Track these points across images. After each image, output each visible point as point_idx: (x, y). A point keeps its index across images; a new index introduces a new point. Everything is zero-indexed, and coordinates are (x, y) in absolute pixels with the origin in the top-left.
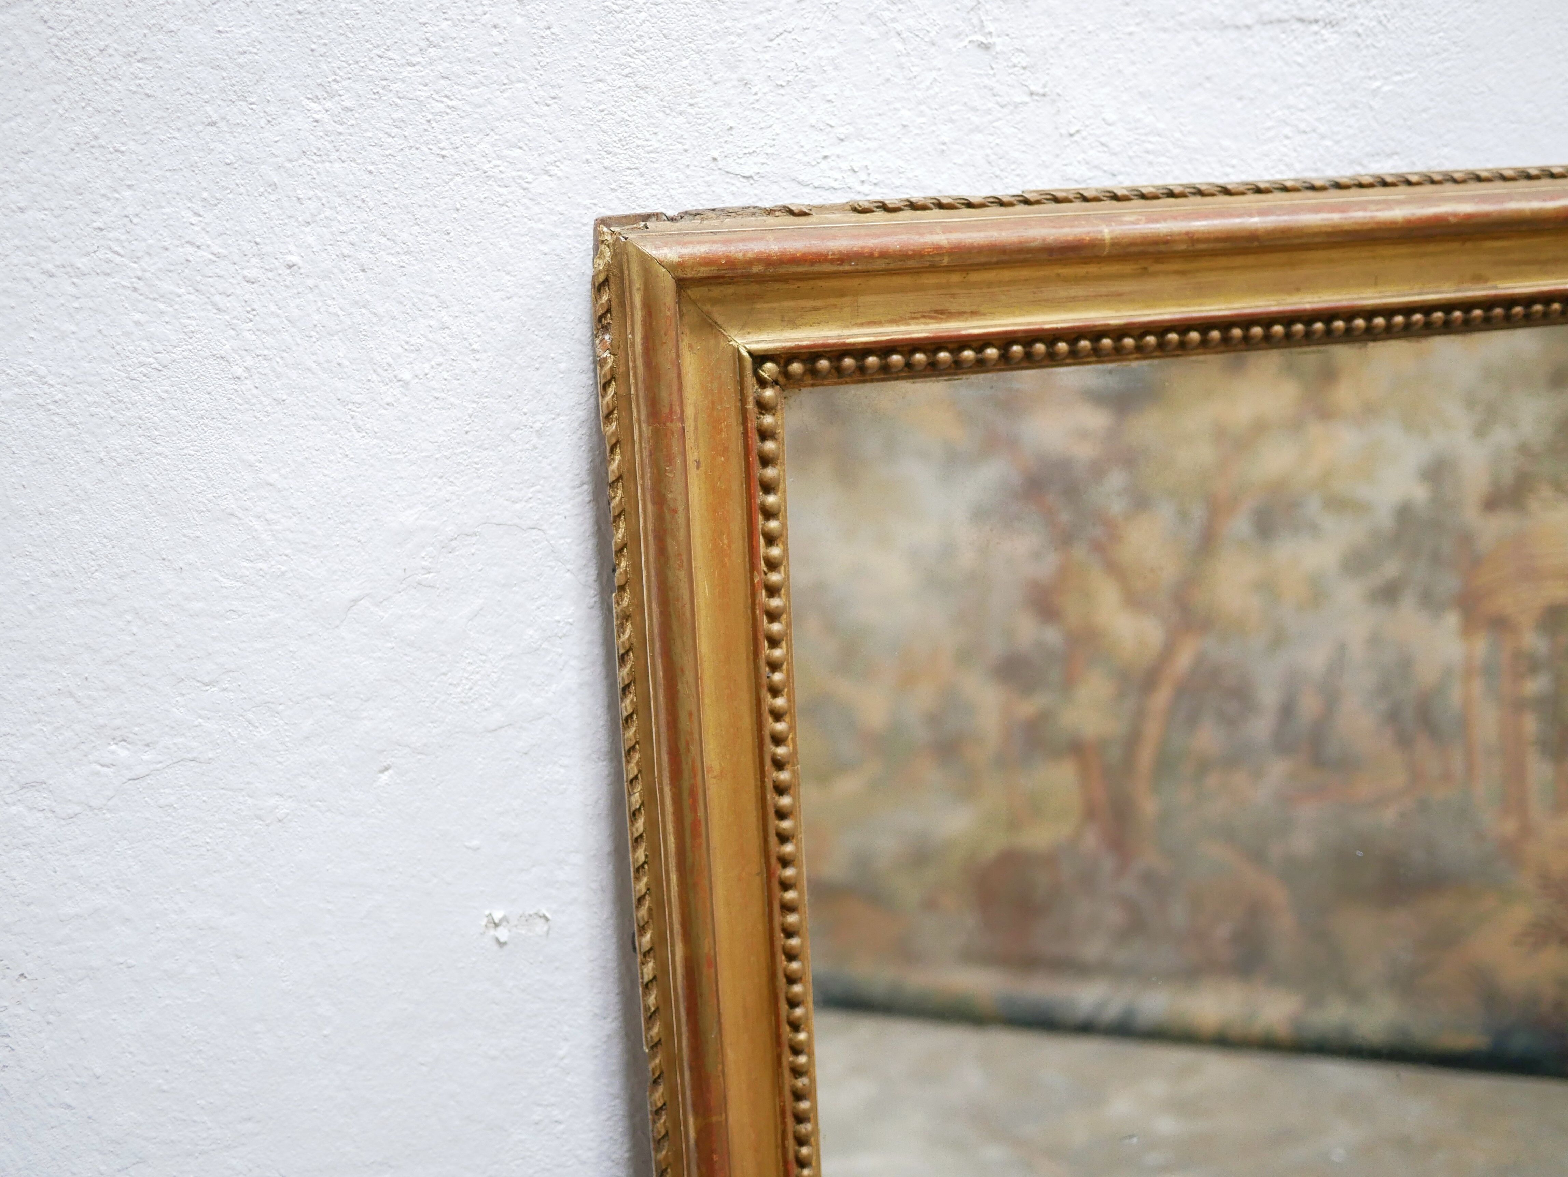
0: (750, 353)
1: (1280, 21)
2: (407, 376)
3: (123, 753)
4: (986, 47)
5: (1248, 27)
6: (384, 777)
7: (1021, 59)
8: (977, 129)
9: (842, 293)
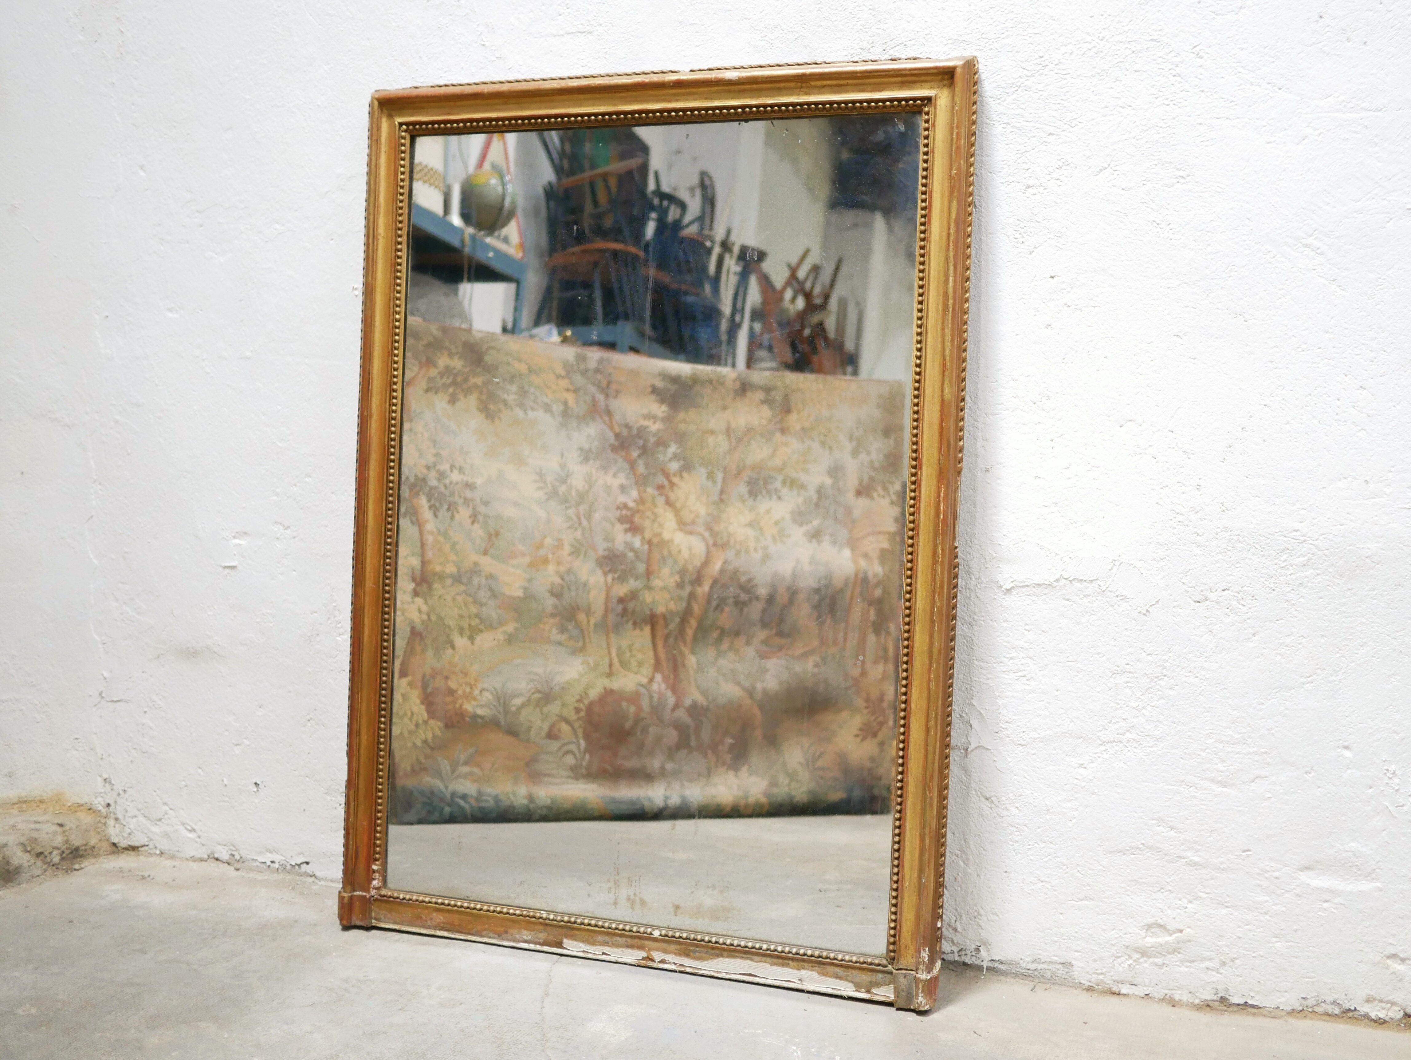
0: (398, 123)
1: (572, 33)
2: (341, 133)
3: (278, 226)
4: (484, 45)
5: (563, 35)
6: (332, 242)
7: (494, 48)
8: (482, 68)
9: (423, 108)
